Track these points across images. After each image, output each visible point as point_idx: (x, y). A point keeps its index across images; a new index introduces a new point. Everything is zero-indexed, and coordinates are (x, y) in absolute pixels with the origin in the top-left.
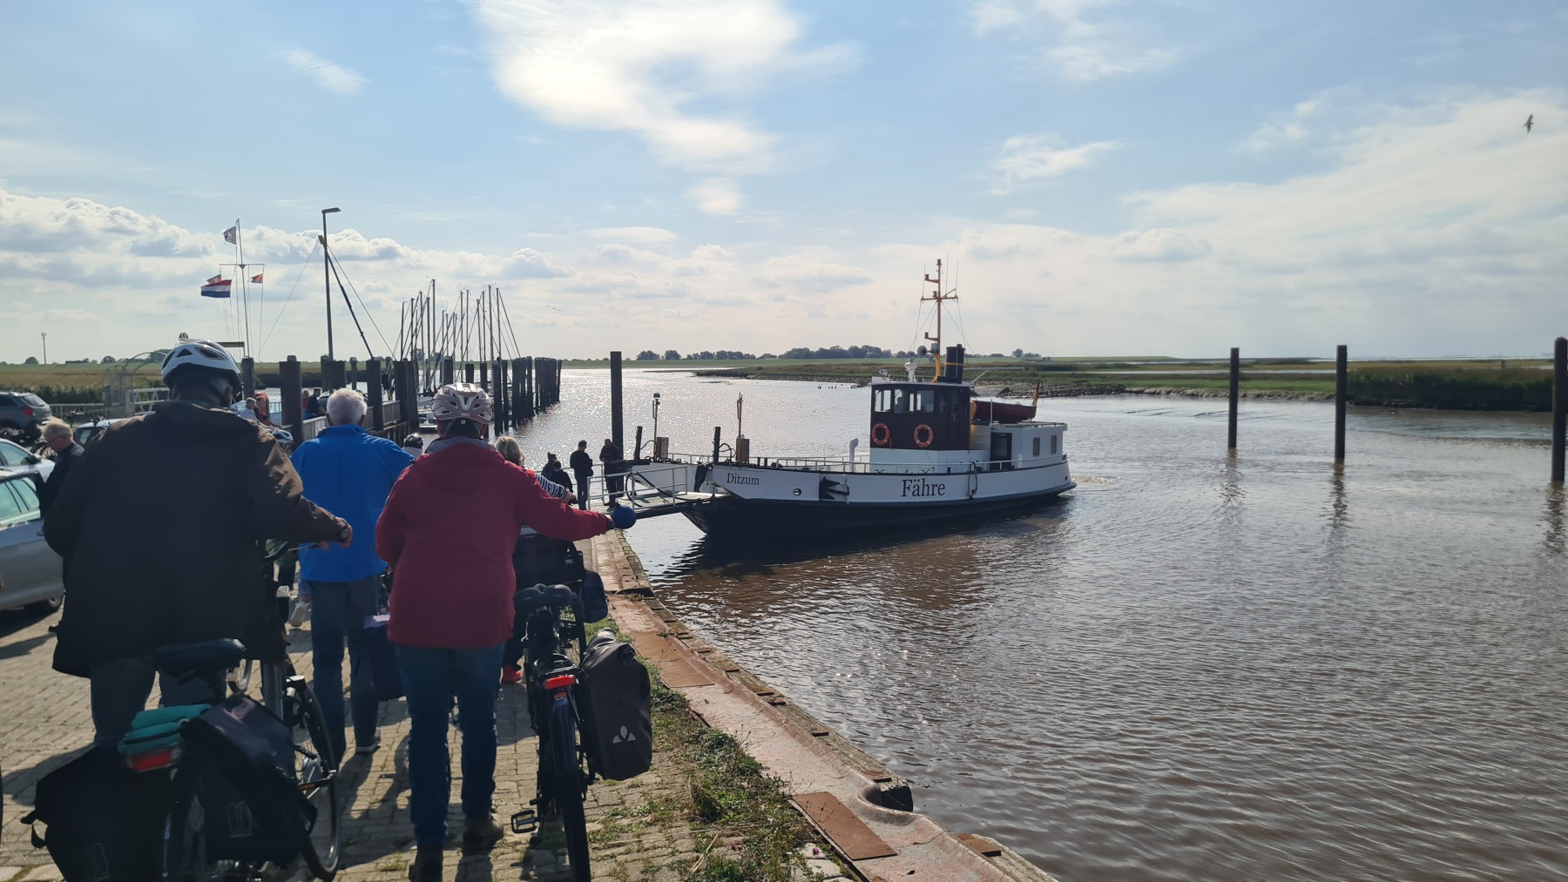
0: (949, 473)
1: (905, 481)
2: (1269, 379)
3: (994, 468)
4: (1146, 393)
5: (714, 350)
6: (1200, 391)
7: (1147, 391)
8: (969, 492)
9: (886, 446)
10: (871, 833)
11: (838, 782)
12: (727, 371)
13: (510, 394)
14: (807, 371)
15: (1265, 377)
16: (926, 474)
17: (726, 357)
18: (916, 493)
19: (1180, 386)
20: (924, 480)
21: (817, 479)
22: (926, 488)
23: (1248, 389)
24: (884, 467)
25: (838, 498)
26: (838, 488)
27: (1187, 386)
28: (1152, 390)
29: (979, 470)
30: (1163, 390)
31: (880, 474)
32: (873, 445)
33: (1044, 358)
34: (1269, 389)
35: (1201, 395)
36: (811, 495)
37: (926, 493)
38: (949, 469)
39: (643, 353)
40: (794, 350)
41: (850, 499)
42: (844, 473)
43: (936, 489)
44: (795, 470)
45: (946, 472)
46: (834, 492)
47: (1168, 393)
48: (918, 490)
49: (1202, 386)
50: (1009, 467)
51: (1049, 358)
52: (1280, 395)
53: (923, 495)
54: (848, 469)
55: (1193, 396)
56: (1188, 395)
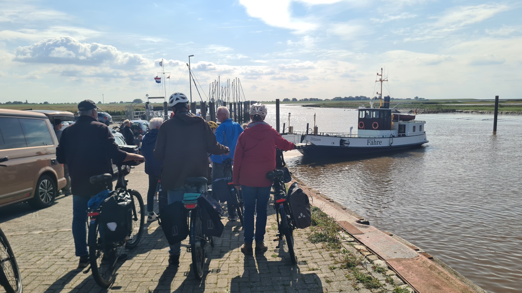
0: (383, 138)
1: (368, 140)
2: (511, 107)
3: (399, 136)
4: (464, 112)
5: (308, 98)
6: (485, 111)
7: (464, 111)
8: (390, 143)
9: (363, 129)
10: (357, 229)
11: (349, 219)
12: (313, 105)
13: (243, 113)
14: (340, 105)
15: (510, 106)
16: (375, 138)
17: (313, 100)
18: (372, 144)
19: (477, 109)
20: (374, 140)
21: (339, 139)
22: (375, 142)
23: (503, 110)
24: (361, 136)
25: (346, 145)
26: (346, 142)
27: (479, 109)
28: (466, 111)
29: (394, 137)
30: (470, 111)
31: (360, 138)
32: (359, 128)
33: (426, 100)
34: (511, 110)
35: (485, 113)
36: (337, 144)
37: (375, 144)
38: (383, 136)
39: (285, 99)
40: (336, 97)
41: (350, 146)
42: (348, 137)
43: (379, 143)
44: (332, 137)
45: (382, 137)
46: (345, 143)
47: (472, 112)
48: (372, 143)
49: (485, 109)
50: (404, 136)
51: (428, 100)
52: (515, 113)
53: (374, 144)
54: (349, 136)
55: (481, 113)
56: (480, 113)
